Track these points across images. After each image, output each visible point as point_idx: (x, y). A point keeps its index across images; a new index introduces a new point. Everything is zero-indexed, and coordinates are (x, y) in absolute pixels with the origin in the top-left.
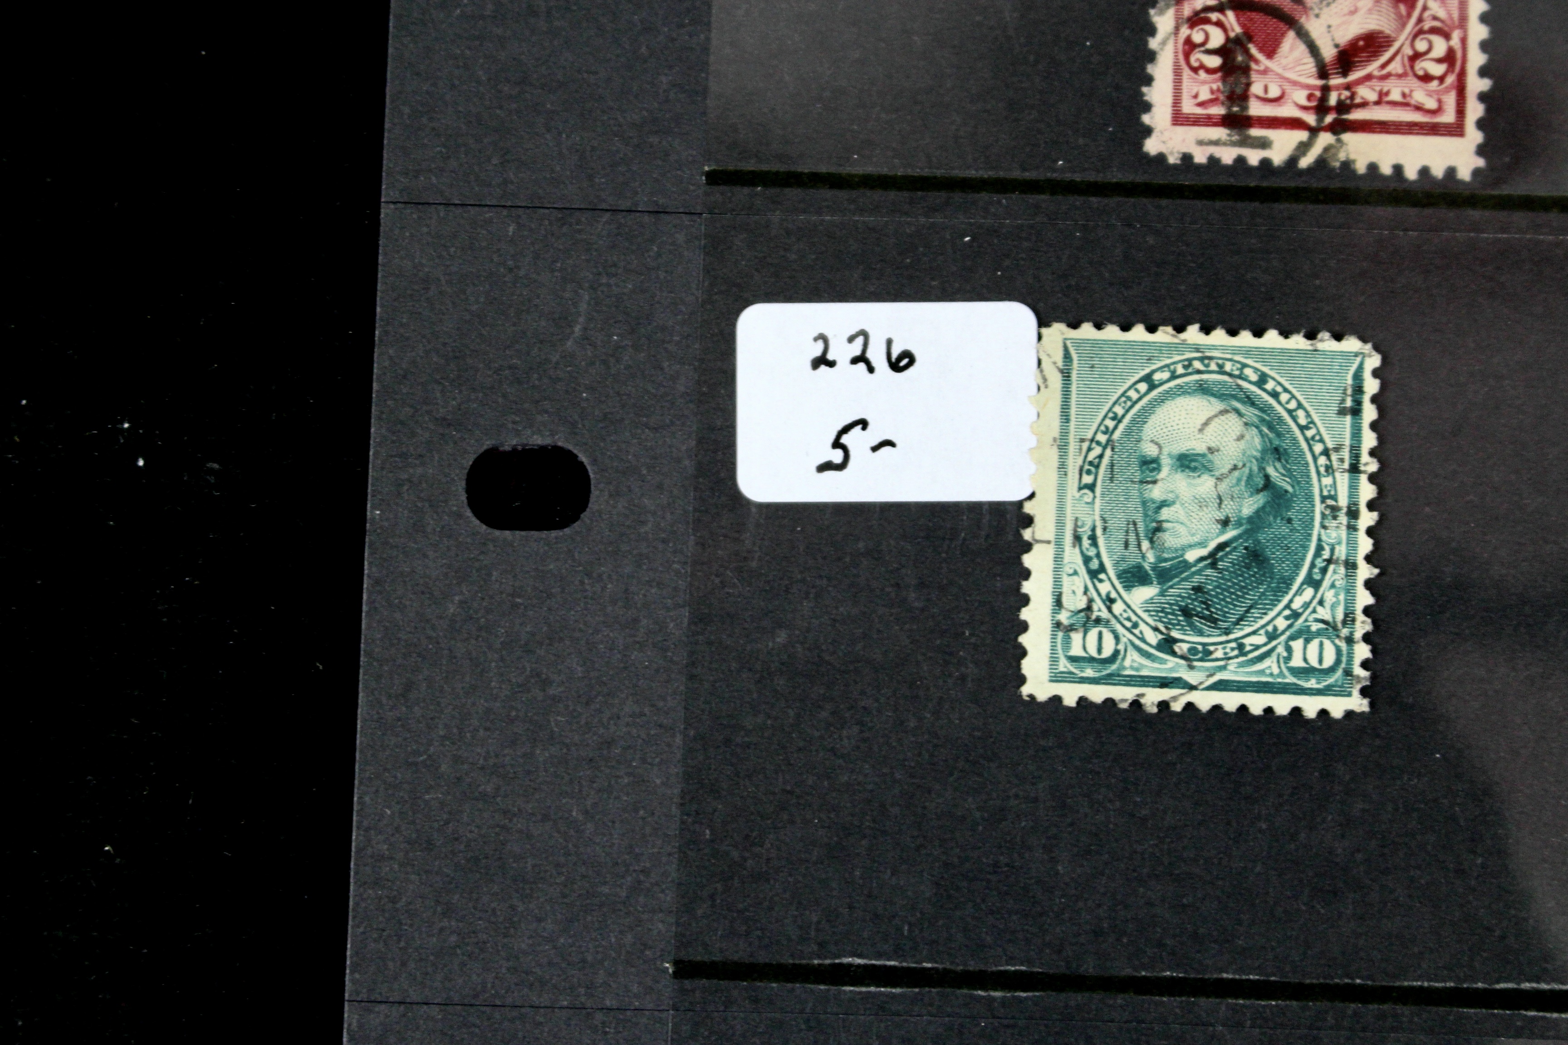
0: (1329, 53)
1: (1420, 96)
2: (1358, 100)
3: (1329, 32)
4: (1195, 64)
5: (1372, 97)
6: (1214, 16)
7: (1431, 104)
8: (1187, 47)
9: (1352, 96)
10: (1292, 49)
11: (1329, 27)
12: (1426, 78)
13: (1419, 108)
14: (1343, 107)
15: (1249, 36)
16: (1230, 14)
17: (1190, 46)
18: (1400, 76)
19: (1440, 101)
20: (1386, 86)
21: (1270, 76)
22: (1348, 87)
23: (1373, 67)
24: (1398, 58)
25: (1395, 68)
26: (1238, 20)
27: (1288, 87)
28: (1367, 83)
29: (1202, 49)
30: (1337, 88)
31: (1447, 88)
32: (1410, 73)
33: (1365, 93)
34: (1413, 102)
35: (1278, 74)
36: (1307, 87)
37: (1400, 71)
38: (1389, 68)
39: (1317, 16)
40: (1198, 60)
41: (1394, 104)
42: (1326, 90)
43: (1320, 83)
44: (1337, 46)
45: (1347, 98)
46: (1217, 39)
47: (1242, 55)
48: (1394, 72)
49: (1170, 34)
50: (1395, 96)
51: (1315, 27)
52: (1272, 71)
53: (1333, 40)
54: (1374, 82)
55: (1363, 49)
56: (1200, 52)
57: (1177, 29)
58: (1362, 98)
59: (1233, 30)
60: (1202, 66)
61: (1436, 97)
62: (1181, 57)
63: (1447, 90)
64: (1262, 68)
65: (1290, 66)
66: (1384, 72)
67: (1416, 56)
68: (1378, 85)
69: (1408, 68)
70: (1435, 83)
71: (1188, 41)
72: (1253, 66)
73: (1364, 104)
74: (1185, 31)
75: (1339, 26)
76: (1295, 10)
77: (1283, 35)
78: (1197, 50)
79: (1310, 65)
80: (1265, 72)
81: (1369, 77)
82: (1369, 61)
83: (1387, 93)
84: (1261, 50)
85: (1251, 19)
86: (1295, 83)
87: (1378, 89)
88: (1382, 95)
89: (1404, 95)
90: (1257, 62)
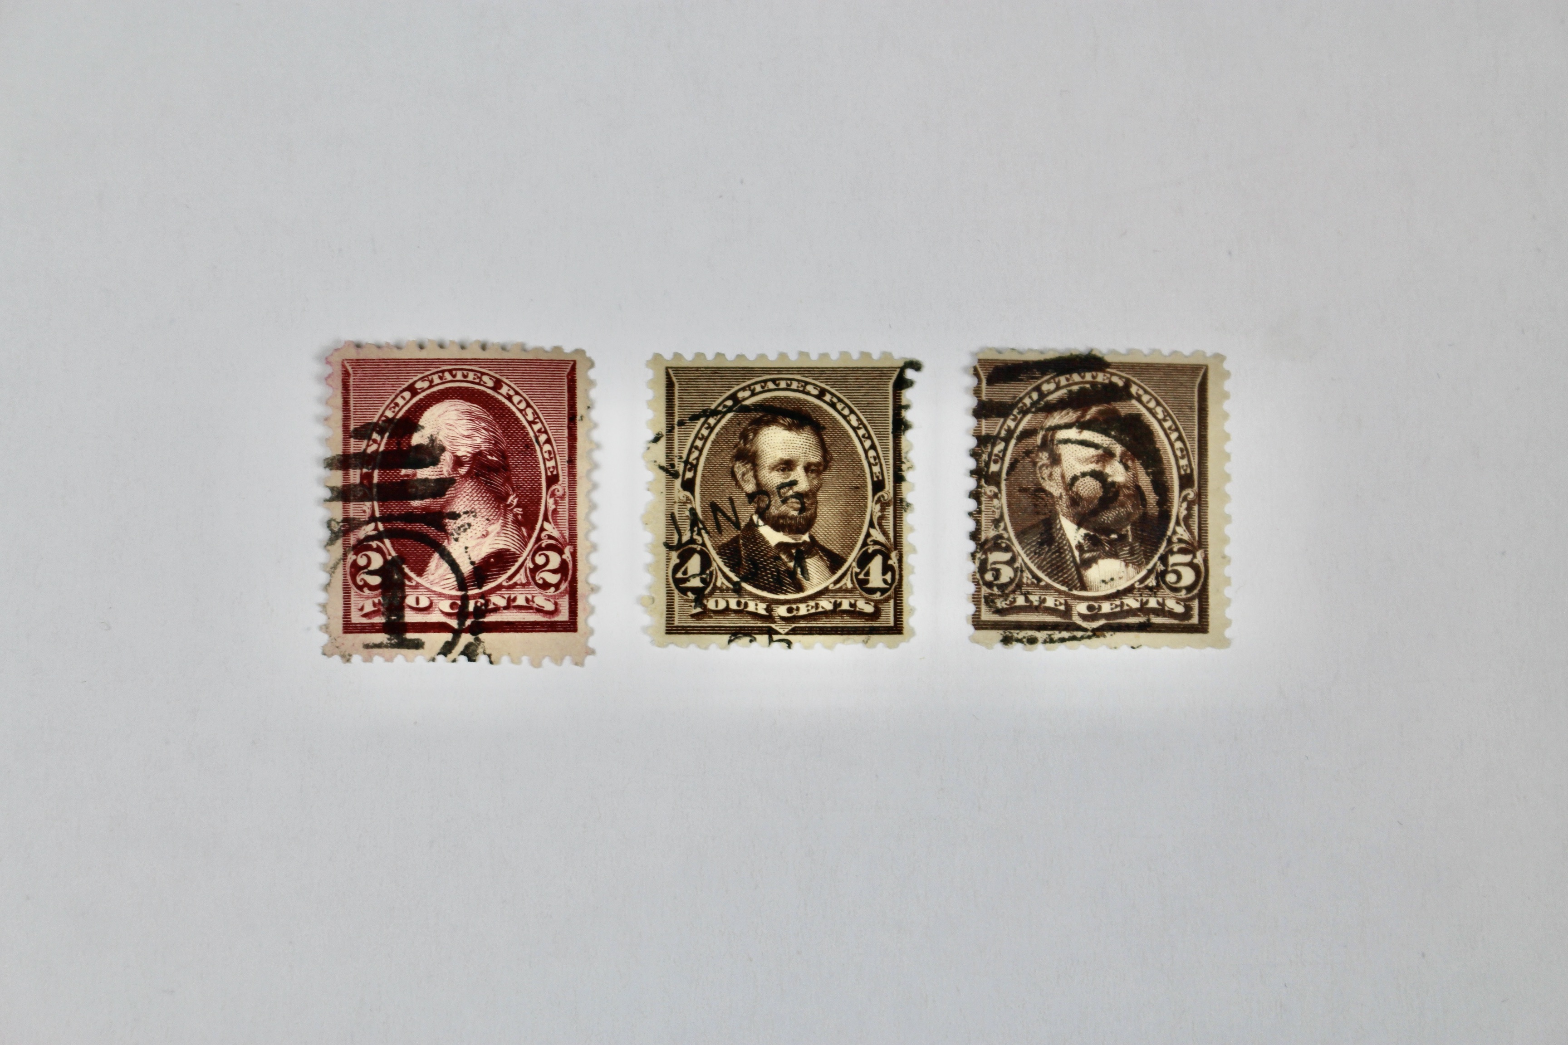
0: (466, 568)
1: (540, 601)
2: (491, 606)
3: (466, 552)
4: (361, 583)
5: (502, 603)
6: (374, 544)
7: (549, 607)
8: (353, 570)
9: (487, 602)
10: (437, 567)
11: (466, 548)
12: (545, 586)
13: (540, 610)
14: (480, 612)
15: (402, 559)
16: (387, 542)
17: (356, 569)
18: (523, 585)
19: (556, 604)
20: (513, 593)
21: (421, 590)
22: (483, 596)
23: (502, 579)
24: (522, 571)
25: (520, 579)
26: (393, 546)
27: (435, 599)
28: (498, 592)
29: (366, 570)
30: (474, 597)
31: (560, 593)
32: (533, 583)
33: (497, 600)
34: (535, 606)
35: (427, 588)
36: (451, 597)
37: (524, 581)
38: (515, 579)
39: (456, 540)
40: (363, 579)
41: (520, 608)
42: (465, 599)
43: (459, 593)
44: (472, 563)
45: (482, 605)
46: (377, 562)
47: (397, 575)
48: (519, 582)
49: (339, 560)
50: (521, 601)
51: (455, 549)
52: (422, 586)
53: (470, 558)
54: (504, 591)
55: (493, 565)
56: (364, 573)
57: (345, 555)
58: (494, 604)
59: (390, 554)
60: (366, 585)
61: (553, 601)
62: (349, 577)
63: (562, 595)
64: (414, 584)
65: (437, 581)
66: (511, 582)
67: (537, 568)
68: (506, 593)
69: (530, 578)
70: (552, 589)
71: (354, 564)
72: (407, 583)
73: (497, 609)
74: (351, 557)
75: (474, 547)
76: (439, 536)
77: (430, 557)
78: (362, 571)
79: (452, 580)
80: (417, 586)
81: (499, 587)
82: (499, 574)
83: (515, 599)
84: (412, 570)
85: (404, 545)
86: (440, 595)
87: (506, 596)
88: (510, 601)
89: (527, 600)
90: (410, 579)
